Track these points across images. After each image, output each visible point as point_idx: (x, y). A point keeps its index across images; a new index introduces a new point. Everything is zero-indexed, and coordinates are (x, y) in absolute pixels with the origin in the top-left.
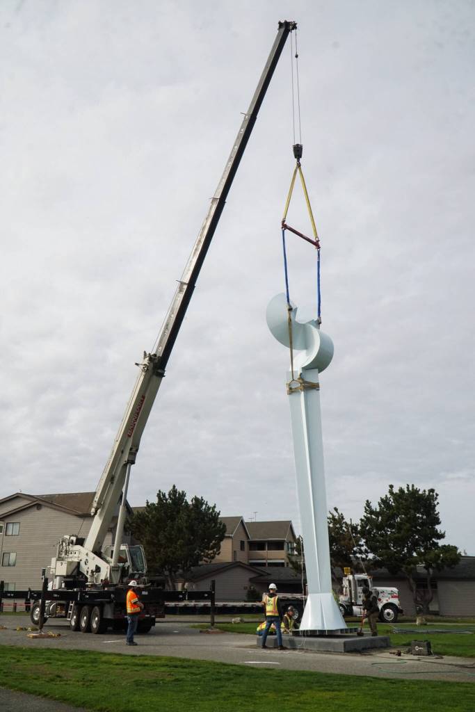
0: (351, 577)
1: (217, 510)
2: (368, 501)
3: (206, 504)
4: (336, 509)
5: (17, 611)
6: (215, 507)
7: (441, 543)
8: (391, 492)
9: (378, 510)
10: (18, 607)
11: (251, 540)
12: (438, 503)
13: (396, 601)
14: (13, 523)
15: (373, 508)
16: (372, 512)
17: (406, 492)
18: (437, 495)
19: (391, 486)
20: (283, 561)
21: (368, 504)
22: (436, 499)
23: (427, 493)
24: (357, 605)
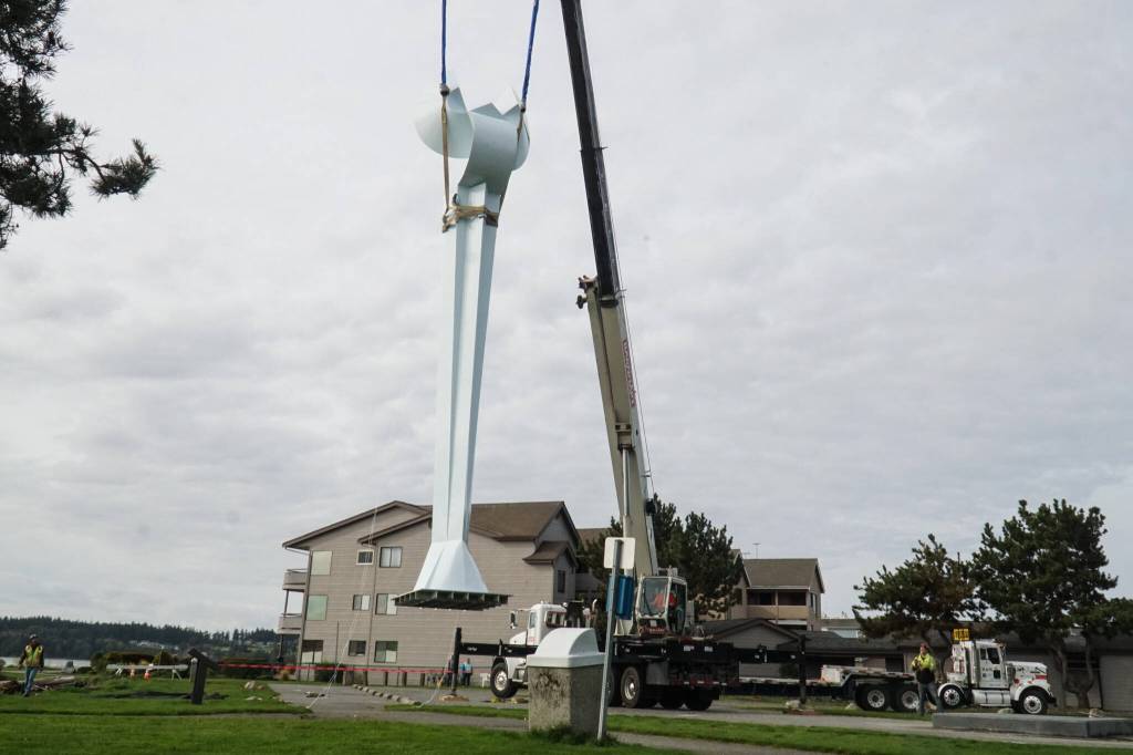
0: (969, 644)
1: (728, 535)
2: (987, 525)
3: (710, 526)
4: (932, 537)
5: (408, 683)
6: (724, 530)
7: (1109, 594)
8: (1023, 513)
9: (1003, 540)
10: (409, 677)
11: (752, 587)
12: (1105, 531)
13: (1044, 684)
14: (391, 548)
15: (997, 537)
16: (993, 543)
17: (1053, 511)
18: (1103, 518)
19: (1023, 503)
20: (804, 623)
21: (988, 529)
22: (1102, 523)
23: (1086, 514)
24: (979, 688)
